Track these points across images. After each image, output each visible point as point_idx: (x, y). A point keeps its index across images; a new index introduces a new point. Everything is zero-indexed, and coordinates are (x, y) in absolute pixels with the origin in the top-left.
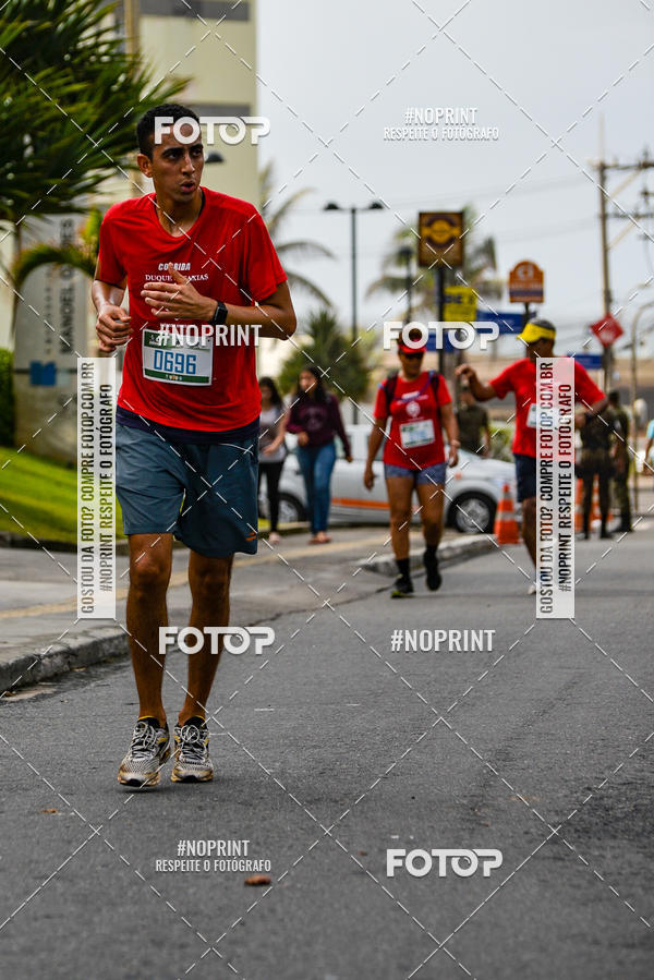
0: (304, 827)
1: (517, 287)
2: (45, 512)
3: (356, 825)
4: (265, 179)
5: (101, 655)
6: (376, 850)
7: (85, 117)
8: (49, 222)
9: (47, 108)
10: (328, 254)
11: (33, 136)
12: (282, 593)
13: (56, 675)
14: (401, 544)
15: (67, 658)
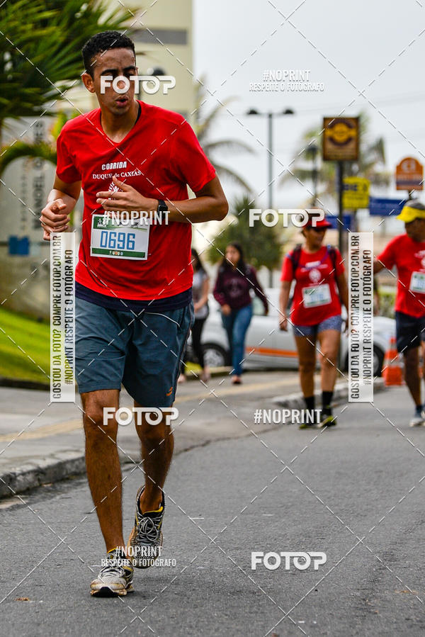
0: (228, 613)
1: (402, 177)
2: (20, 358)
3: (270, 613)
4: (199, 90)
5: (64, 473)
6: (286, 632)
7: (54, 38)
8: (25, 123)
9: (24, 32)
10: (249, 150)
11: (12, 54)
12: (210, 424)
13: (28, 489)
14: (308, 385)
15: (37, 475)
